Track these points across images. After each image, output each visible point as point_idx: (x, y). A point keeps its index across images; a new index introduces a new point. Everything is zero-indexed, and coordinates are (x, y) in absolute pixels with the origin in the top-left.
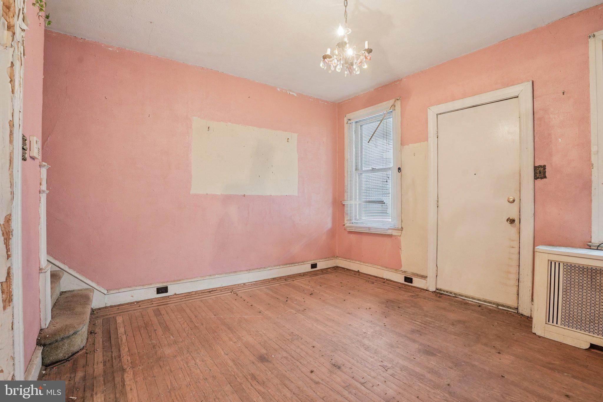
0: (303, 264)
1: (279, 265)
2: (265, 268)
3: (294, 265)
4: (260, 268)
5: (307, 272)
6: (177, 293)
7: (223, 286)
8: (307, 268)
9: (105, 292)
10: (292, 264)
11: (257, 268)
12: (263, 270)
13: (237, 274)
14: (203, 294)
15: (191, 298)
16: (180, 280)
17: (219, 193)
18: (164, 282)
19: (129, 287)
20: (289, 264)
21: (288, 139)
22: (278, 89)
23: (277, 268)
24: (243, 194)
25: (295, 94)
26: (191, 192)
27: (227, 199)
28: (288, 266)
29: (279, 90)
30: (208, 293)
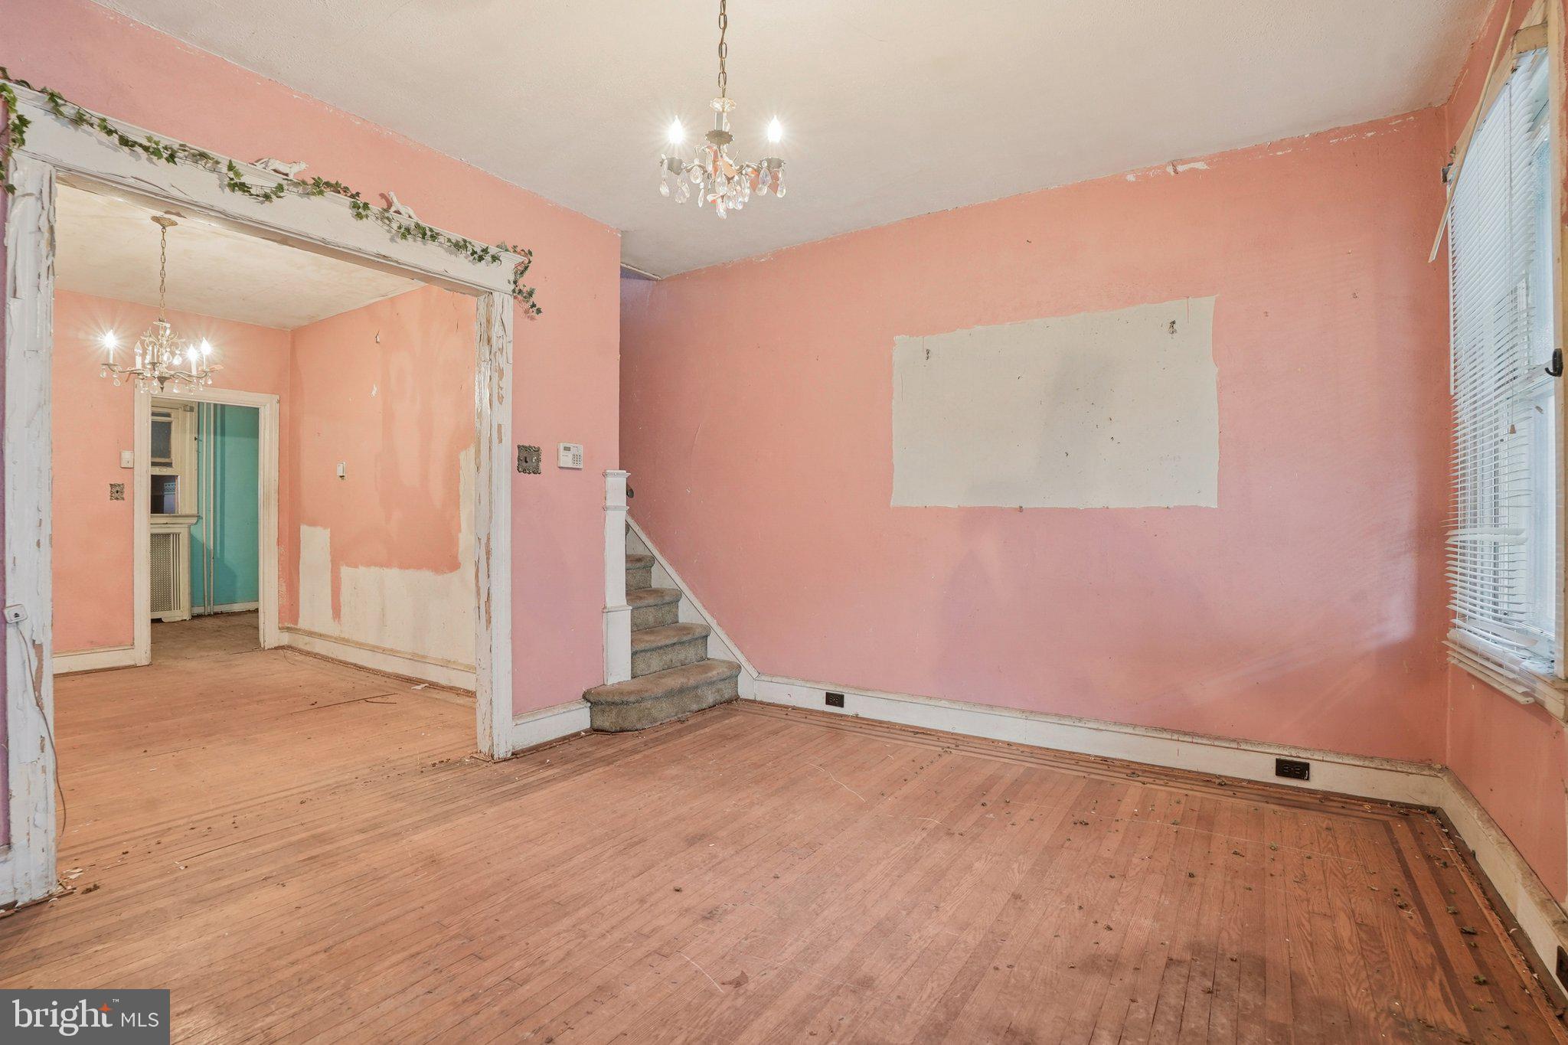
0: (1234, 745)
1: (1135, 726)
2: (1080, 720)
3: (1190, 740)
4: (1064, 716)
5: (1250, 782)
6: (861, 715)
7: (955, 731)
8: (1260, 767)
9: (755, 675)
10: (1185, 734)
11: (1056, 715)
12: (1072, 723)
13: (994, 713)
14: (903, 733)
15: (888, 735)
16: (868, 690)
17: (952, 504)
18: (840, 685)
19: (787, 677)
20: (1174, 731)
21: (1174, 323)
22: (1131, 178)
23: (1121, 730)
24: (1017, 506)
25: (1201, 166)
26: (892, 504)
27: (974, 519)
28: (1165, 735)
29: (1134, 179)
30: (912, 734)
